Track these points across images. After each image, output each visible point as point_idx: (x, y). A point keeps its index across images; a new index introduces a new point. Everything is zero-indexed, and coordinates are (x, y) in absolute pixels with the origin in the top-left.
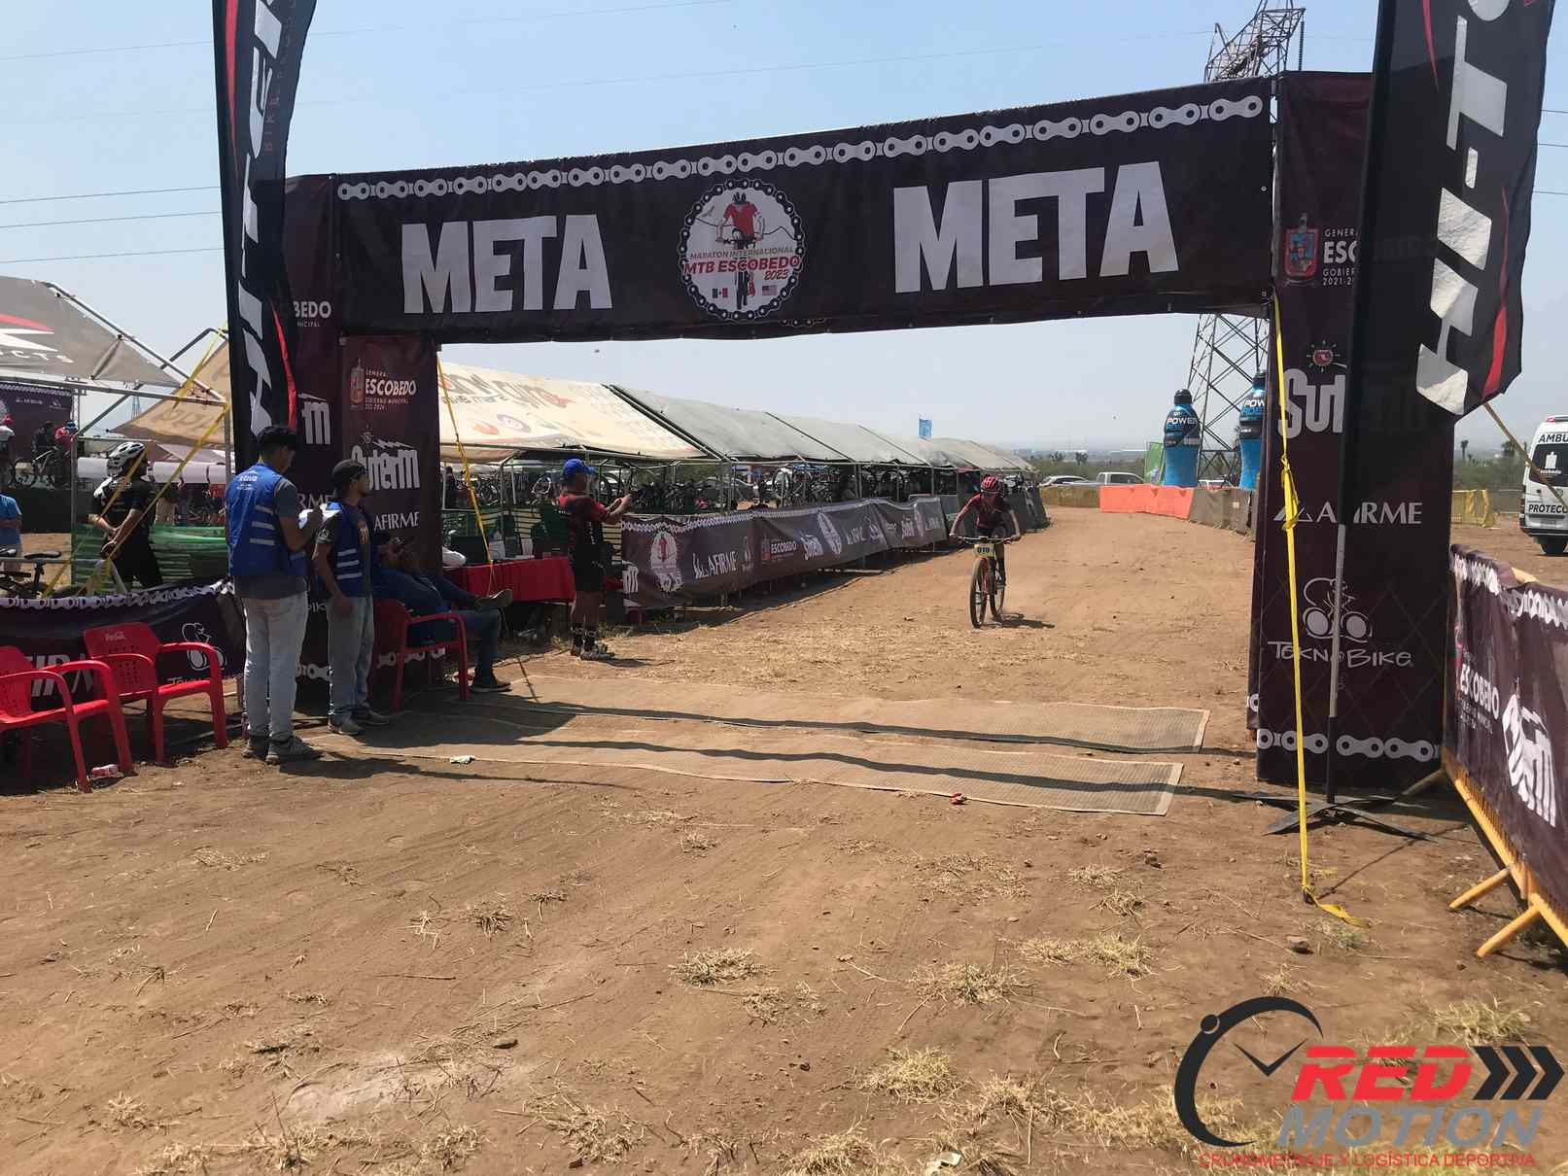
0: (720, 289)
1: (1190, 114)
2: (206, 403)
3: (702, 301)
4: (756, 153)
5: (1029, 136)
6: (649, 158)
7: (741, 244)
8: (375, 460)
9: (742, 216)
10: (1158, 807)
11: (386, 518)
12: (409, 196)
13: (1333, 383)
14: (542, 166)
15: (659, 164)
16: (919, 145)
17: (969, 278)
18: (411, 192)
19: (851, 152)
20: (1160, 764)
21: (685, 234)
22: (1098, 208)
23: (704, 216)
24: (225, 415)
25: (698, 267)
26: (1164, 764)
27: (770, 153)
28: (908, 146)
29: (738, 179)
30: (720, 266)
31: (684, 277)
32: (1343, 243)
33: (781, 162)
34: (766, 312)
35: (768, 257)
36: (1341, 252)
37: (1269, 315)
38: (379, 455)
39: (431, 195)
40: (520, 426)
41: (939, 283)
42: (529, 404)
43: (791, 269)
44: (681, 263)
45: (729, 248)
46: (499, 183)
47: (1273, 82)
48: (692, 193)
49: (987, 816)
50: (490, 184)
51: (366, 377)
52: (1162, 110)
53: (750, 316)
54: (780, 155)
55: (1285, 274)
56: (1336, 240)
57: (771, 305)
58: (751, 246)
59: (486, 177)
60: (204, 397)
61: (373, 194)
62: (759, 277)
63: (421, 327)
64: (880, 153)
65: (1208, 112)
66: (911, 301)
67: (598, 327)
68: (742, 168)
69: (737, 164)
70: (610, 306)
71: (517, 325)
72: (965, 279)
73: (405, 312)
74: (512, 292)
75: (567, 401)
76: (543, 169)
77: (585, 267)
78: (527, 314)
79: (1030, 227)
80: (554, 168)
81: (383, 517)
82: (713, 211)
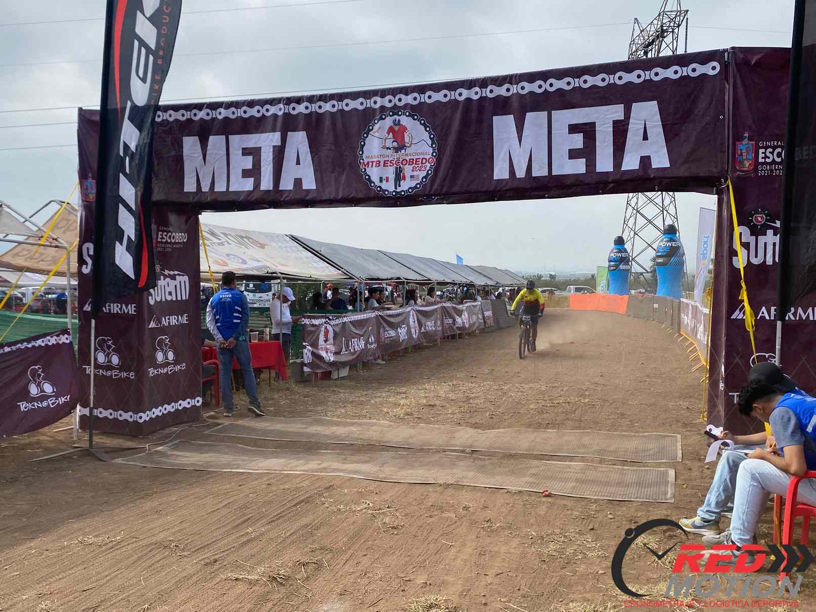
0: (384, 177)
1: (676, 72)
2: (56, 247)
3: (373, 184)
4: (407, 95)
5: (577, 85)
6: (340, 97)
8: (162, 282)
9: (397, 132)
10: (669, 495)
11: (169, 319)
12: (187, 119)
13: (766, 235)
14: (272, 102)
15: (346, 101)
16: (508, 90)
17: (540, 170)
18: (189, 117)
19: (465, 93)
20: (659, 469)
21: (363, 143)
22: (620, 130)
23: (374, 133)
24: (69, 253)
25: (370, 164)
27: (416, 95)
28: (502, 91)
29: (395, 110)
30: (384, 163)
31: (361, 169)
32: (771, 150)
33: (423, 100)
34: (412, 191)
35: (415, 158)
36: (770, 155)
37: (719, 193)
38: (164, 280)
39: (202, 119)
40: (241, 261)
41: (521, 173)
42: (243, 247)
43: (428, 165)
44: (360, 162)
45: (389, 152)
46: (245, 112)
47: (726, 54)
48: (367, 118)
49: (565, 505)
50: (240, 113)
51: (158, 231)
52: (658, 70)
53: (403, 193)
54: (422, 96)
55: (735, 167)
56: (766, 148)
57: (416, 187)
58: (403, 151)
59: (237, 108)
60: (55, 243)
61: (165, 118)
62: (408, 170)
63: (194, 201)
64: (484, 95)
65: (687, 71)
66: (504, 184)
67: (307, 201)
68: (399, 104)
69: (395, 101)
70: (315, 188)
71: (257, 199)
72: (537, 171)
73: (185, 191)
74: (253, 179)
75: (265, 245)
76: (273, 103)
77: (299, 164)
78: (263, 193)
79: (578, 141)
80: (280, 103)
81: (167, 317)
82: (380, 130)
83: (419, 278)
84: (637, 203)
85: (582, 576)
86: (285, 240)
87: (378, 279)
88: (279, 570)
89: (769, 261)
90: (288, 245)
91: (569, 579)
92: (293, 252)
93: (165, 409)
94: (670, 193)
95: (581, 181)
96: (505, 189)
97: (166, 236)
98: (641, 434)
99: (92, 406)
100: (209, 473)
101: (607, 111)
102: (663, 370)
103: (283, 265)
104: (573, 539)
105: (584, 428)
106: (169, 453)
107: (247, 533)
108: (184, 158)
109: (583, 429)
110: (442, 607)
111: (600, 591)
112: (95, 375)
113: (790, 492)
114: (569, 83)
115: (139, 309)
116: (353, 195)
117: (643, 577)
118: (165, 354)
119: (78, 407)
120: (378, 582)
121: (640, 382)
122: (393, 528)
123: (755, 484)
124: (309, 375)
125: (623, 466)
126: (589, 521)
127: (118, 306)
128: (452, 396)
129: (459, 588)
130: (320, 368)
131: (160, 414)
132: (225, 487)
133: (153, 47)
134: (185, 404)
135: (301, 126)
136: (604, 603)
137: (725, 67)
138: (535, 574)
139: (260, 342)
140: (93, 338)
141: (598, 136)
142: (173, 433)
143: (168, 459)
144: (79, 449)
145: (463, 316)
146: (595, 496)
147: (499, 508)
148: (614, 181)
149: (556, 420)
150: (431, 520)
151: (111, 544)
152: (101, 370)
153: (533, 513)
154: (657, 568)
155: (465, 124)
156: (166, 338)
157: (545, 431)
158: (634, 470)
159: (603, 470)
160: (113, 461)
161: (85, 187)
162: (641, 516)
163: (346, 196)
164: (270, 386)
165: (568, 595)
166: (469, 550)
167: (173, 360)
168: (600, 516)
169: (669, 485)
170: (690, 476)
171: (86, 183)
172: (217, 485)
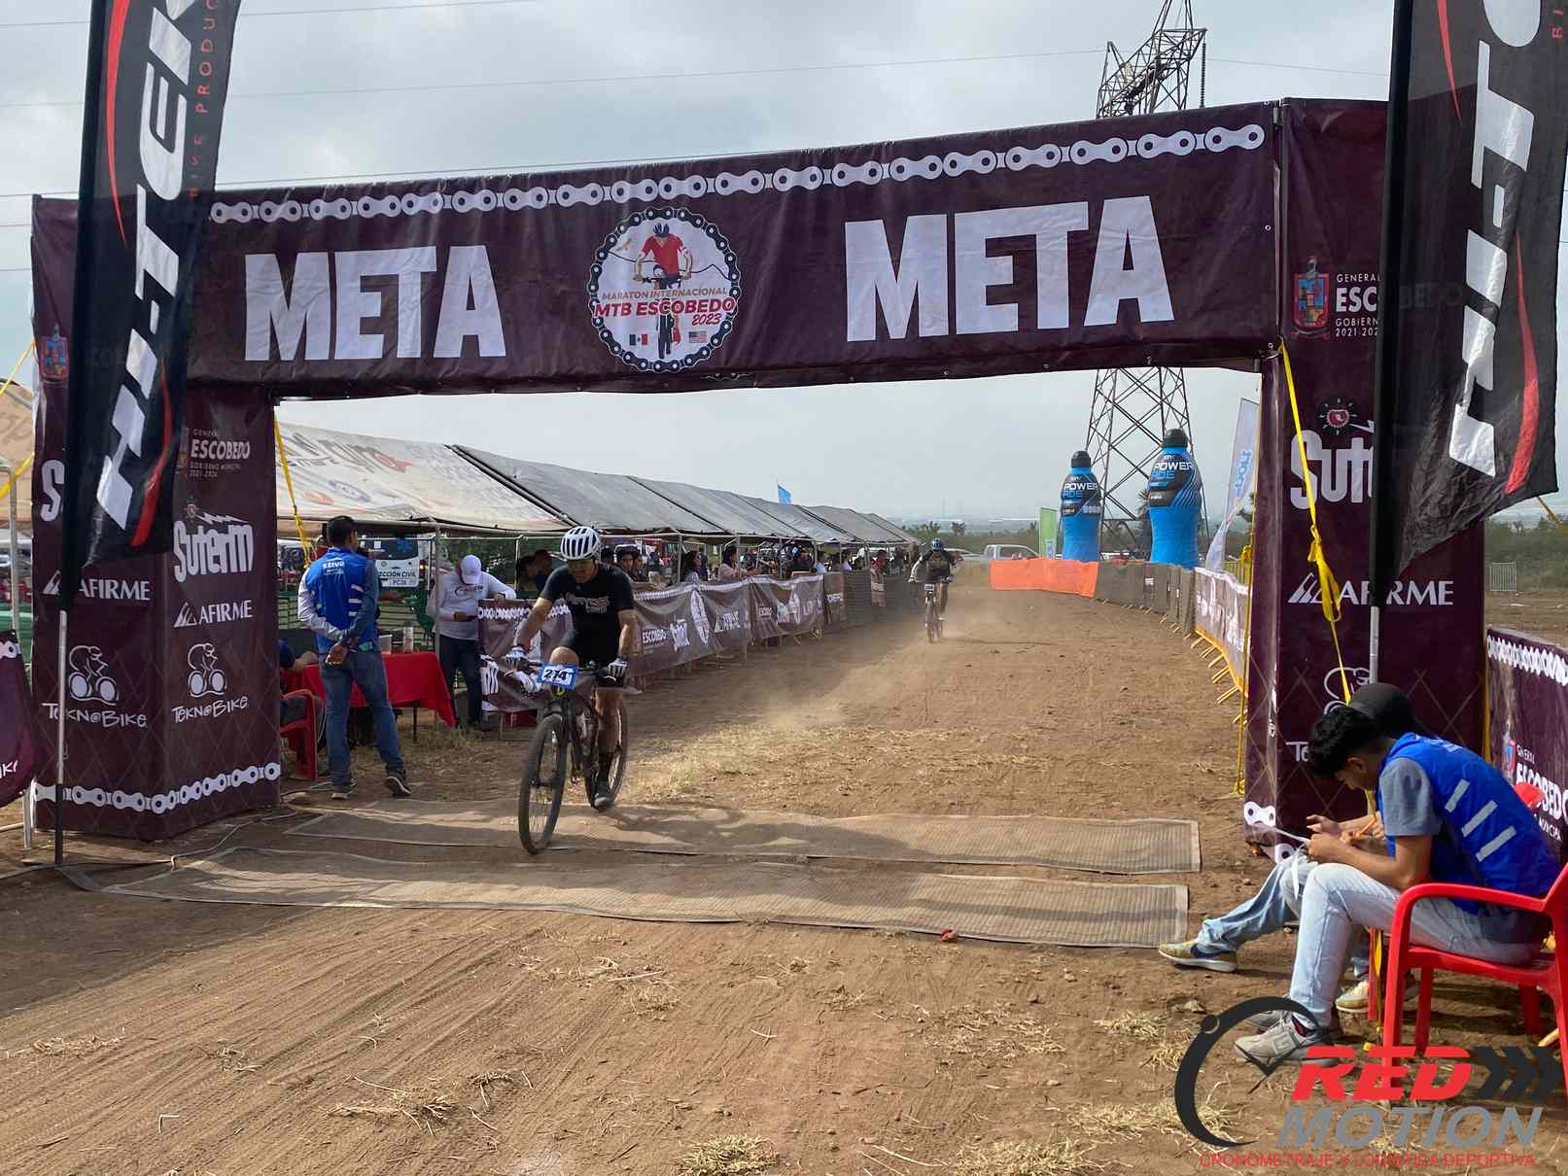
0: (639, 336)
1: (1184, 143)
3: (616, 349)
4: (681, 178)
5: (1001, 164)
6: (553, 180)
7: (662, 283)
8: (201, 537)
9: (663, 250)
10: (1177, 934)
11: (214, 609)
12: (254, 221)
13: (1350, 448)
14: (420, 188)
15: (563, 188)
16: (873, 173)
17: (933, 326)
18: (256, 216)
19: (793, 178)
20: (1159, 886)
21: (596, 270)
22: (1082, 249)
23: (619, 249)
24: (13, 481)
25: (612, 309)
26: (1163, 886)
27: (698, 179)
28: (861, 174)
29: (659, 208)
30: (639, 309)
31: (595, 320)
32: (1358, 290)
33: (711, 190)
34: (693, 363)
35: (697, 298)
36: (1355, 299)
37: (1265, 369)
38: (205, 532)
39: (281, 221)
41: (897, 330)
42: (362, 468)
43: (724, 313)
44: (591, 306)
45: (649, 287)
46: (366, 207)
47: (1275, 110)
48: (604, 222)
49: (983, 958)
50: (356, 208)
51: (192, 437)
52: (1152, 138)
53: (675, 366)
54: (711, 181)
55: (1294, 323)
56: (1349, 286)
57: (699, 354)
58: (675, 286)
59: (350, 199)
62: (684, 322)
63: (265, 377)
64: (827, 181)
65: (1203, 141)
66: (867, 350)
67: (491, 379)
68: (665, 195)
69: (659, 189)
70: (503, 354)
71: (388, 375)
72: (929, 327)
73: (247, 359)
74: (382, 336)
75: (408, 464)
76: (422, 189)
77: (473, 308)
78: (401, 364)
79: (1003, 270)
80: (434, 190)
81: (210, 607)
82: (630, 244)
83: (706, 528)
84: (1114, 388)
85: (1017, 1089)
86: (444, 456)
87: (628, 531)
88: (434, 1095)
89: (1357, 497)
90: (451, 465)
91: (992, 1096)
92: (462, 478)
93: (207, 787)
94: (1176, 370)
95: (1011, 347)
96: (868, 359)
97: (207, 447)
98: (1124, 822)
99: (61, 781)
100: (299, 909)
101: (1057, 214)
102: (1163, 702)
103: (440, 504)
104: (1000, 1021)
105: (1019, 811)
106: (215, 872)
107: (373, 1025)
108: (249, 295)
109: (1018, 813)
110: (753, 1157)
111: (1050, 1119)
112: (67, 721)
113: (1397, 924)
114: (986, 162)
115: (155, 589)
116: (579, 368)
117: (1130, 1089)
118: (207, 679)
119: (34, 785)
120: (630, 1112)
121: (1123, 724)
122: (659, 1008)
123: (1335, 910)
124: (494, 716)
125: (1092, 881)
126: (1028, 987)
127: (112, 586)
128: (772, 754)
129: (786, 1119)
130: (517, 703)
131: (197, 797)
132: (327, 937)
133: (184, 77)
134: (246, 776)
135: (475, 236)
136: (1057, 1141)
137: (1273, 134)
138: (928, 1089)
139: (394, 655)
140: (63, 648)
141: (1042, 262)
142: (225, 833)
143: (214, 884)
144: (35, 867)
145: (791, 602)
146: (1039, 939)
147: (860, 967)
148: (1070, 348)
149: (968, 797)
150: (731, 990)
151: (100, 1053)
152: (79, 713)
153: (924, 974)
154: (1156, 1073)
155: (791, 233)
156: (208, 648)
157: (945, 819)
158: (1112, 889)
159: (1055, 889)
160: (105, 890)
161: (47, 352)
162: (1124, 976)
163: (564, 371)
164: (415, 740)
165: (991, 1128)
166: (801, 1049)
167: (223, 690)
168: (1049, 977)
169: (1178, 914)
170: (1216, 898)
171: (48, 344)
172: (314, 934)
